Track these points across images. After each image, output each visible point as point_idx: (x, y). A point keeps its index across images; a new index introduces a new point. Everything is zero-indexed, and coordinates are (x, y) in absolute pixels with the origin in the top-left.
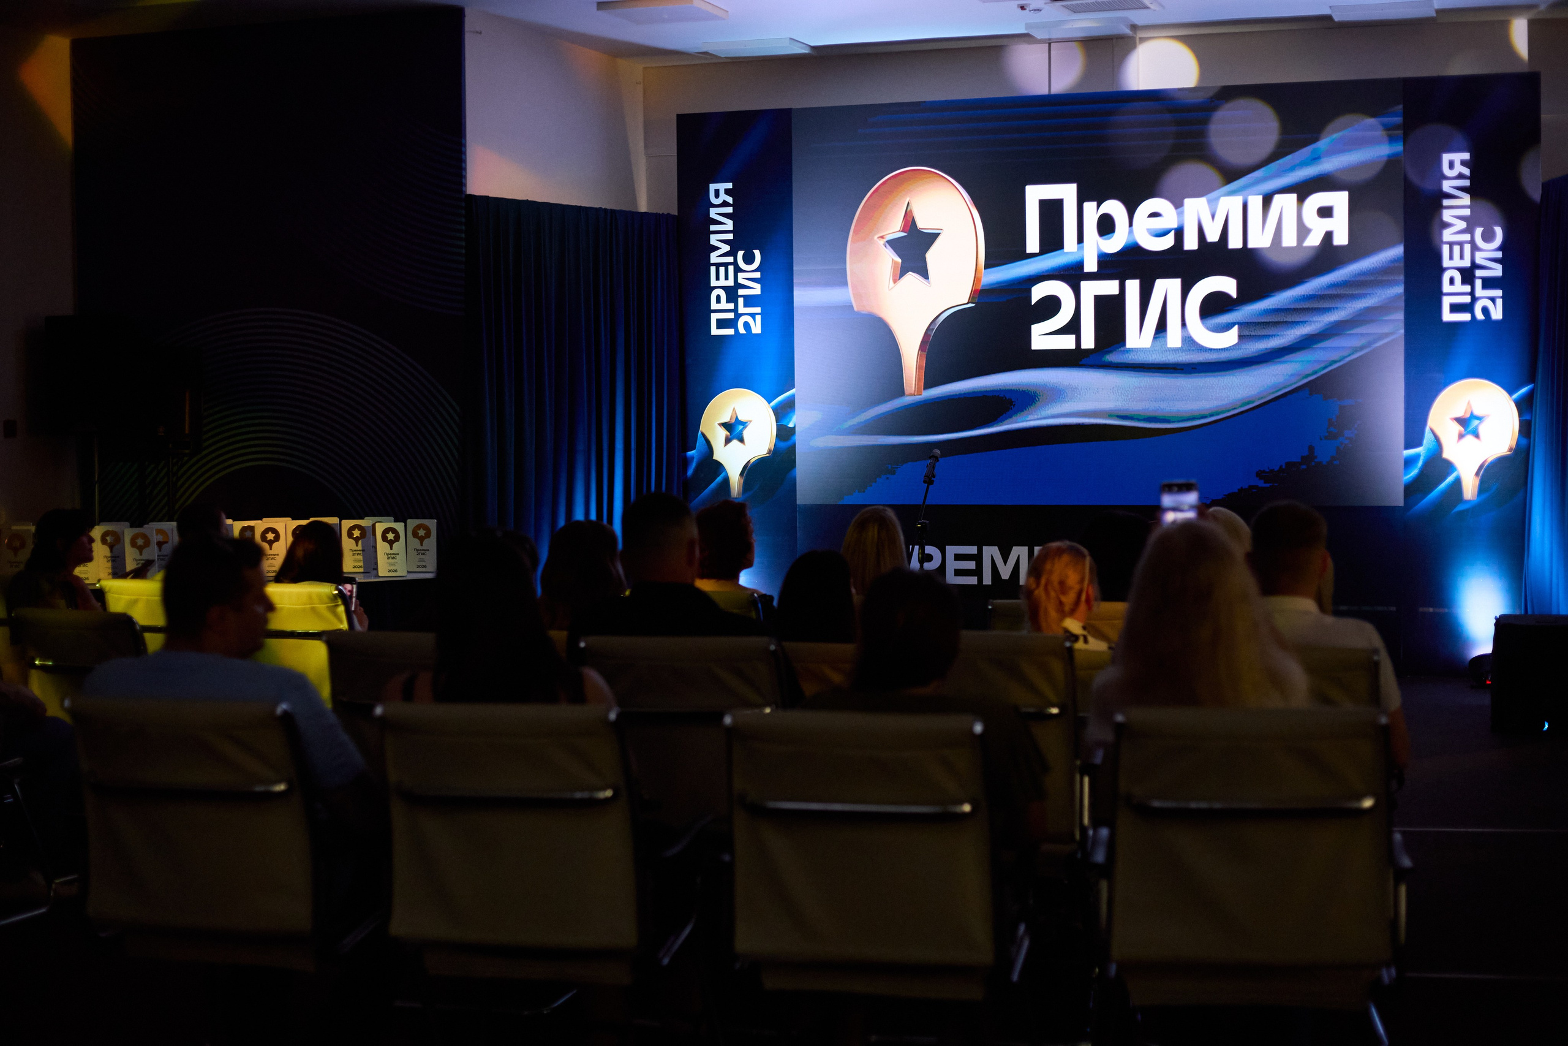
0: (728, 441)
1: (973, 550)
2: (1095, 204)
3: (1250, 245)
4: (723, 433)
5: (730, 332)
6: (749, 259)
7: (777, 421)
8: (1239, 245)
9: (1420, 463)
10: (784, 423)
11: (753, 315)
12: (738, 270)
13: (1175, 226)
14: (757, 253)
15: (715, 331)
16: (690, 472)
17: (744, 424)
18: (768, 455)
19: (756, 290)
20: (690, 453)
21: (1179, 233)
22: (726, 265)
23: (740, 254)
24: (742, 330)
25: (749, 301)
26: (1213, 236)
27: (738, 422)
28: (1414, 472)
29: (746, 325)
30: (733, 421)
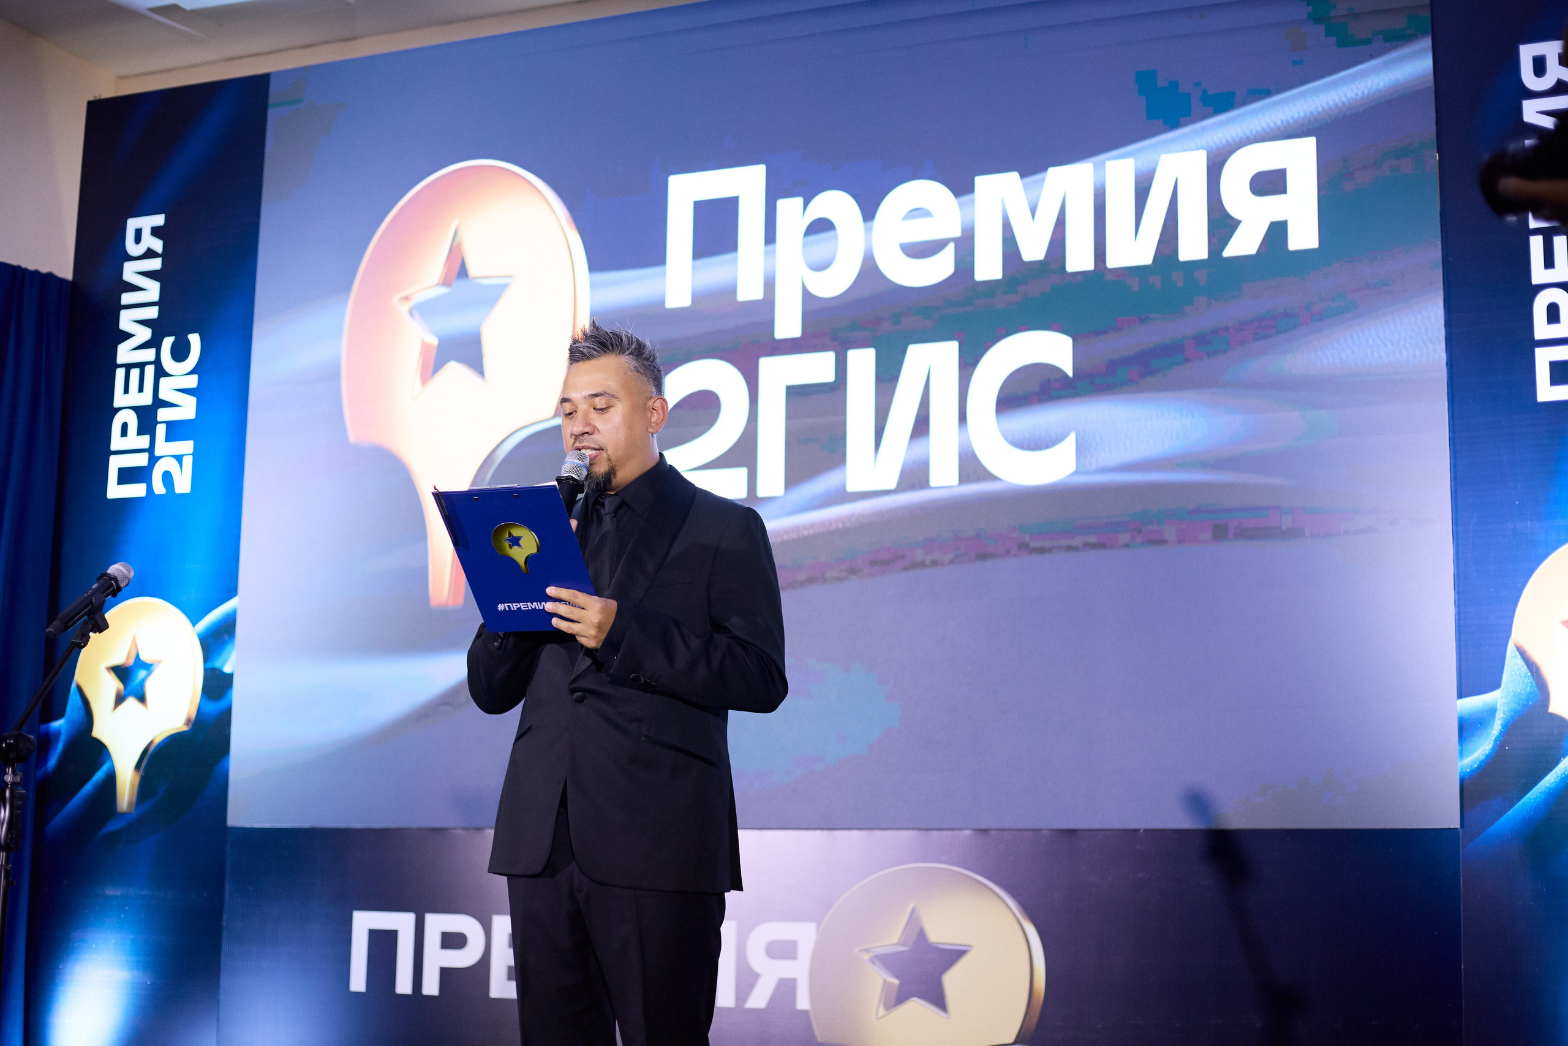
0: (120, 700)
2: (800, 200)
3: (1113, 261)
4: (113, 684)
5: (136, 490)
6: (180, 353)
7: (206, 659)
8: (1088, 265)
9: (1496, 728)
10: (217, 664)
11: (179, 458)
12: (160, 373)
13: (957, 233)
14: (195, 339)
15: (115, 491)
16: (52, 762)
17: (148, 667)
18: (185, 728)
19: (186, 409)
20: (58, 724)
21: (965, 245)
22: (141, 366)
23: (168, 342)
24: (159, 488)
25: (175, 430)
26: (1033, 250)
27: (140, 664)
28: (1482, 749)
29: (167, 477)
30: (131, 662)
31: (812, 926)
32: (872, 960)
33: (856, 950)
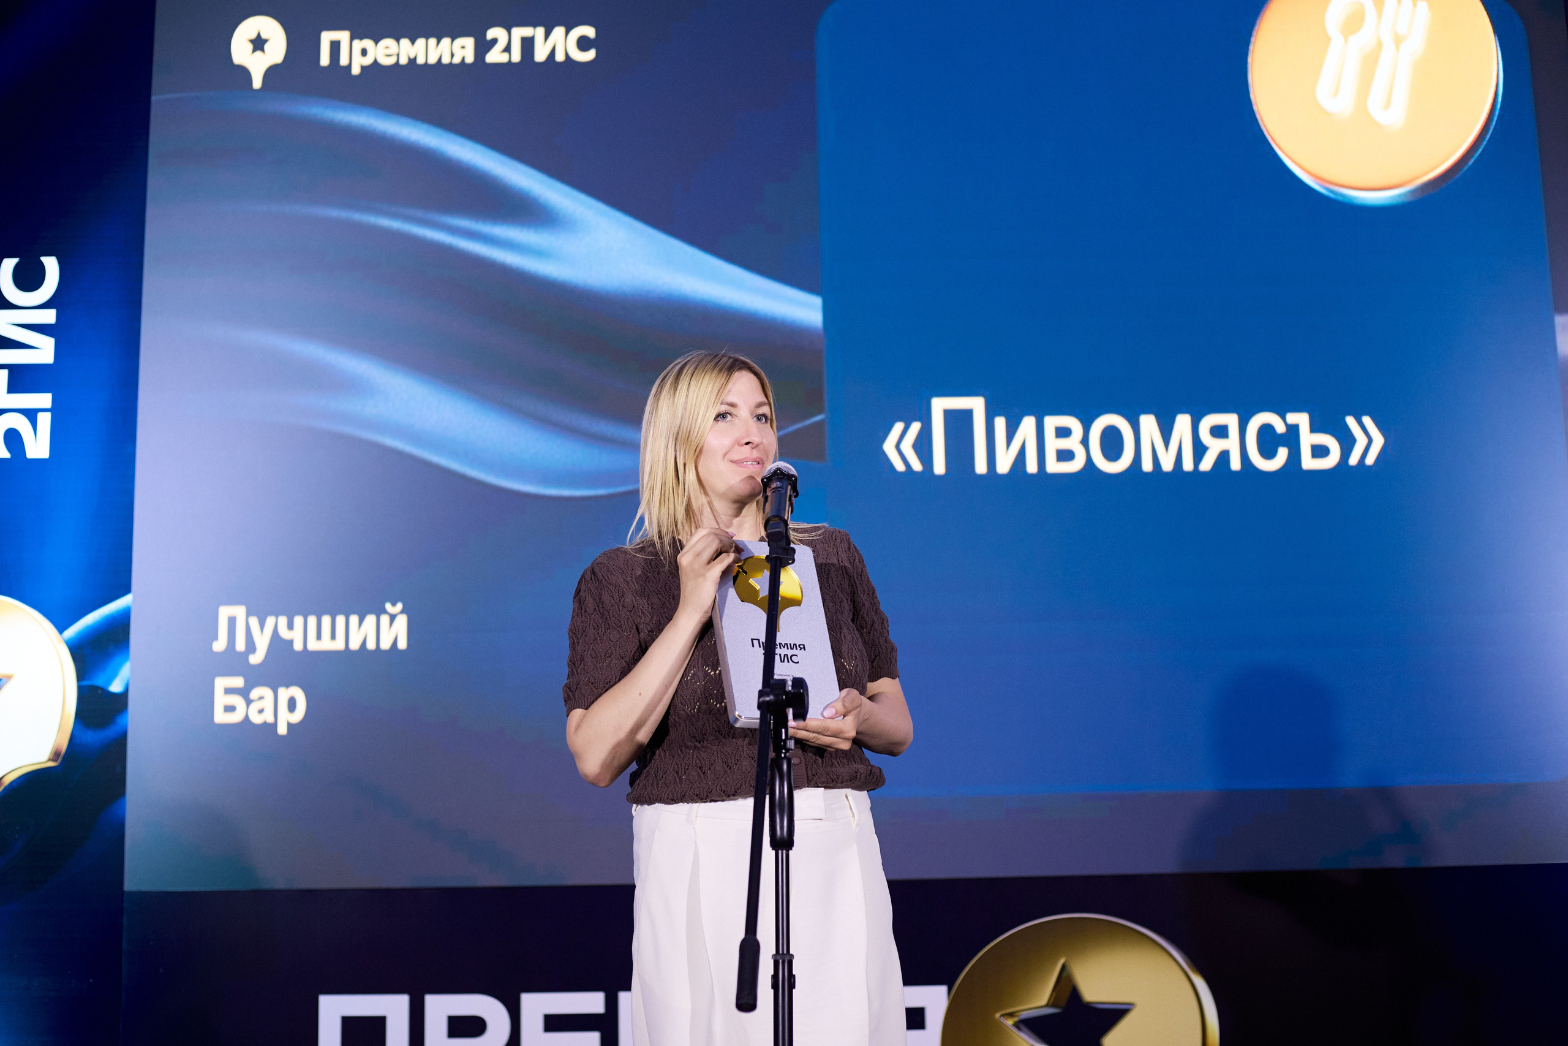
1: (592, 1002)
6: (28, 279)
7: (80, 676)
10: (99, 681)
11: (31, 415)
14: (50, 263)
18: (51, 764)
19: (41, 349)
23: (9, 264)
25: (23, 378)
29: (14, 438)
31: (942, 990)
32: (1017, 1025)
33: (998, 1015)
